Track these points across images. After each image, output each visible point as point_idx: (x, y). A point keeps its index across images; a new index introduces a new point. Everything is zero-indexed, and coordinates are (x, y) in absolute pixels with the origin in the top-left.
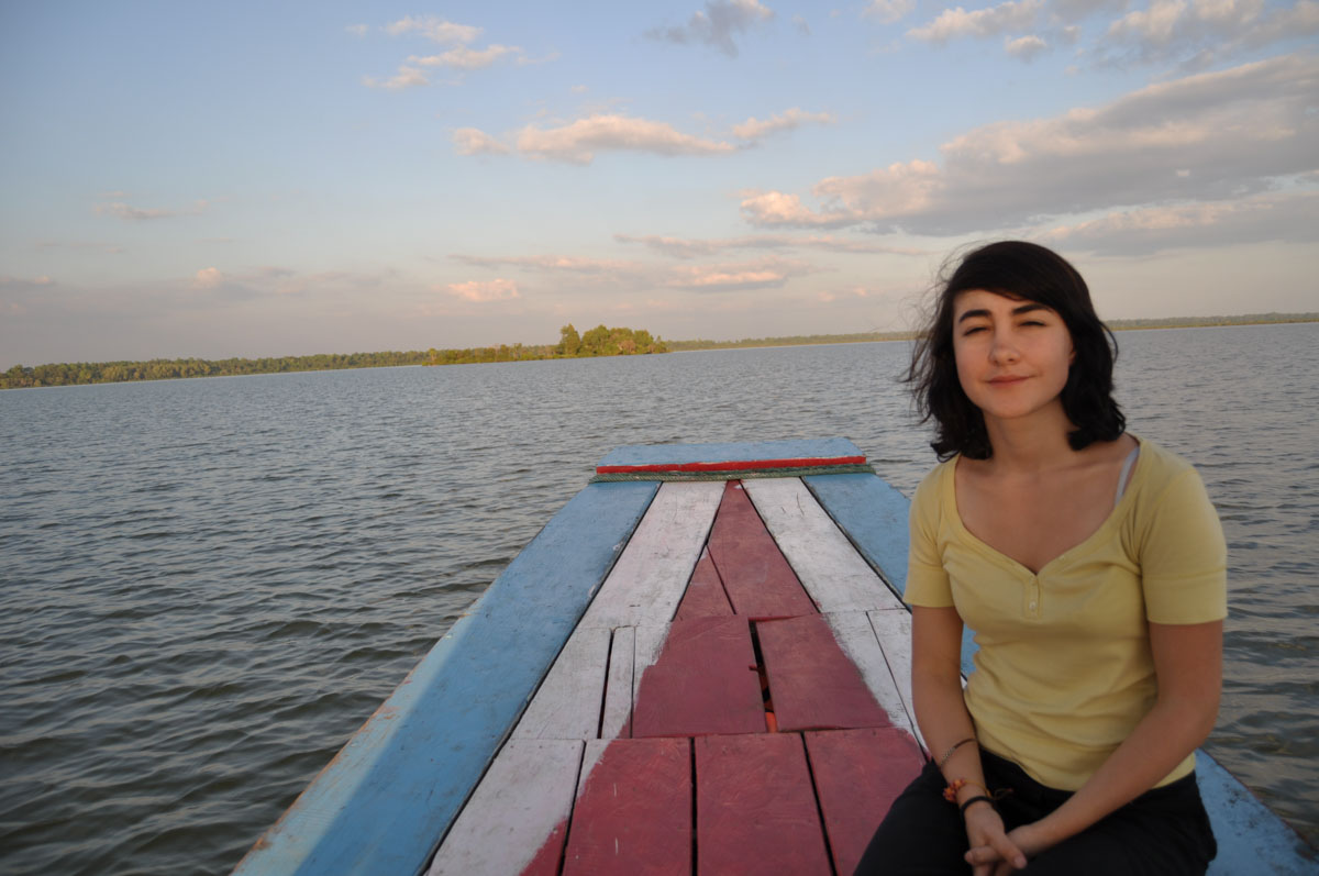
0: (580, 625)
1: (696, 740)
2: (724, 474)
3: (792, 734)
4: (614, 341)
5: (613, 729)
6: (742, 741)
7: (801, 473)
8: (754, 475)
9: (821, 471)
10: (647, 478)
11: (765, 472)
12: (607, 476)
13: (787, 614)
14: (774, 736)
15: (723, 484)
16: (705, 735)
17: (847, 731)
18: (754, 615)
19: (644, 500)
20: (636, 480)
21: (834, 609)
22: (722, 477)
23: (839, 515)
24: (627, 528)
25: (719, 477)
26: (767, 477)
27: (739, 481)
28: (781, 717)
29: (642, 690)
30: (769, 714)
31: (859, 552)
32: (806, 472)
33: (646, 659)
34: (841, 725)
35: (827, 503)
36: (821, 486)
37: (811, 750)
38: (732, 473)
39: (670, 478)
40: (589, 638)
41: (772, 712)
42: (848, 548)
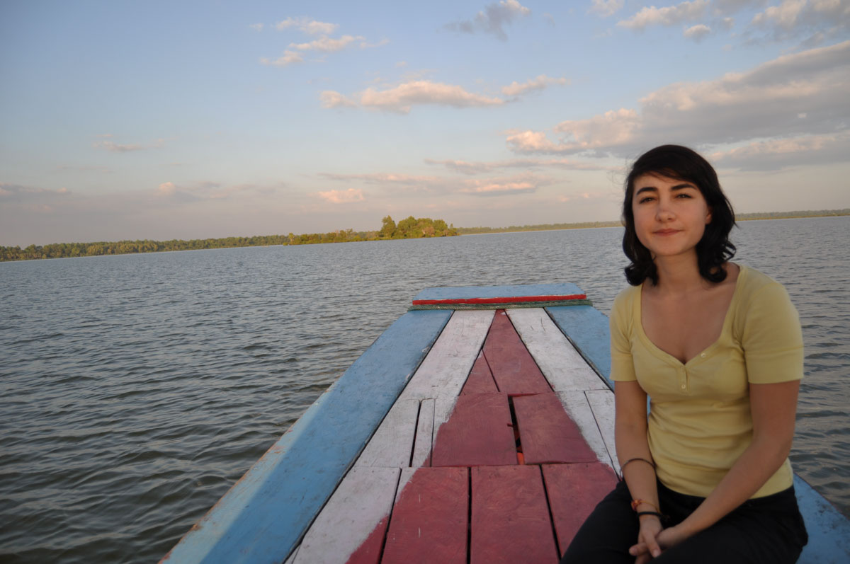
0: (400, 398)
1: (472, 468)
2: (494, 306)
3: (534, 466)
4: (420, 228)
5: (419, 461)
6: (502, 470)
7: (544, 305)
8: (513, 306)
9: (556, 303)
10: (445, 307)
11: (520, 304)
12: (419, 307)
13: (532, 392)
14: (522, 467)
15: (494, 312)
16: (478, 466)
17: (570, 465)
18: (511, 392)
19: (442, 321)
20: (437, 309)
21: (563, 389)
22: (493, 307)
23: (568, 332)
24: (432, 338)
25: (491, 307)
26: (522, 308)
27: (504, 310)
28: (528, 455)
29: (438, 438)
30: (519, 454)
31: (580, 354)
32: (547, 304)
33: (441, 419)
34: (565, 461)
35: (561, 324)
36: (557, 313)
37: (546, 476)
38: (500, 305)
39: (460, 308)
40: (406, 406)
41: (521, 452)
42: (573, 352)
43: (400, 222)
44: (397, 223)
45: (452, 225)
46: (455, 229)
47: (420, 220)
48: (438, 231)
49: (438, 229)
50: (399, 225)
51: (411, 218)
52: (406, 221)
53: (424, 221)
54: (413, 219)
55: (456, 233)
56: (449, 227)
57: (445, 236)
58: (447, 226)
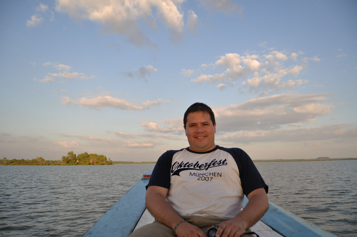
43: (79, 155)
44: (77, 156)
45: (110, 158)
46: (111, 161)
47: (91, 155)
48: (100, 161)
49: (101, 160)
50: (78, 157)
51: (86, 153)
52: (82, 155)
53: (93, 155)
54: (87, 154)
55: (111, 163)
56: (108, 160)
57: (104, 164)
58: (106, 159)
